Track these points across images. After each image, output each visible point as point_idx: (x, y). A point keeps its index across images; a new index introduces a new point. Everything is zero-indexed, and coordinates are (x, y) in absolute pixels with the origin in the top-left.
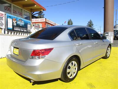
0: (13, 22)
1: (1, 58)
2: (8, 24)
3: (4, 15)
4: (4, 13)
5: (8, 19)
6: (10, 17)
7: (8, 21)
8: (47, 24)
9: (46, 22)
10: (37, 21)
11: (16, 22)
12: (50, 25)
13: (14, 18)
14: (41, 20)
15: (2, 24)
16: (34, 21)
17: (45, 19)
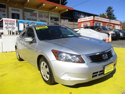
0: (24, 25)
1: (12, 52)
2: (20, 27)
3: (16, 22)
4: (15, 20)
5: (20, 24)
6: (21, 22)
7: (20, 25)
8: (96, 22)
10: (85, 20)
11: (27, 25)
12: (101, 23)
13: (26, 22)
14: (89, 19)
15: (14, 28)
16: (83, 21)
17: (92, 17)
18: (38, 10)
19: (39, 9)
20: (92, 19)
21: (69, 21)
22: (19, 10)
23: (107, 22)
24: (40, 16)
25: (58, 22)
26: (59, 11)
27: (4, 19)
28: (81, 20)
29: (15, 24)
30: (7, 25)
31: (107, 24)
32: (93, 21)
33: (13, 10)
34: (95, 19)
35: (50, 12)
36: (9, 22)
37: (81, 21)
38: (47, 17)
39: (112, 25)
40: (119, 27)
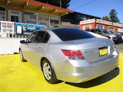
0: (22, 28)
1: (9, 54)
2: (17, 30)
3: (13, 24)
4: (13, 23)
6: (20, 25)
7: (17, 28)
8: (98, 25)
9: (96, 23)
10: (87, 23)
11: (25, 28)
12: (103, 26)
13: (24, 25)
14: (90, 21)
15: (11, 31)
16: (84, 23)
17: (94, 19)
18: (37, 13)
19: (39, 12)
20: (94, 22)
21: (71, 24)
22: (19, 13)
23: (109, 24)
24: (40, 19)
25: (58, 25)
26: (60, 14)
27: (2, 22)
28: (82, 22)
29: (13, 26)
30: (4, 28)
31: (109, 27)
32: (94, 24)
33: (12, 12)
34: (97, 22)
35: (50, 15)
36: (7, 25)
37: (82, 24)
38: (47, 20)
39: (115, 27)
40: (121, 30)
